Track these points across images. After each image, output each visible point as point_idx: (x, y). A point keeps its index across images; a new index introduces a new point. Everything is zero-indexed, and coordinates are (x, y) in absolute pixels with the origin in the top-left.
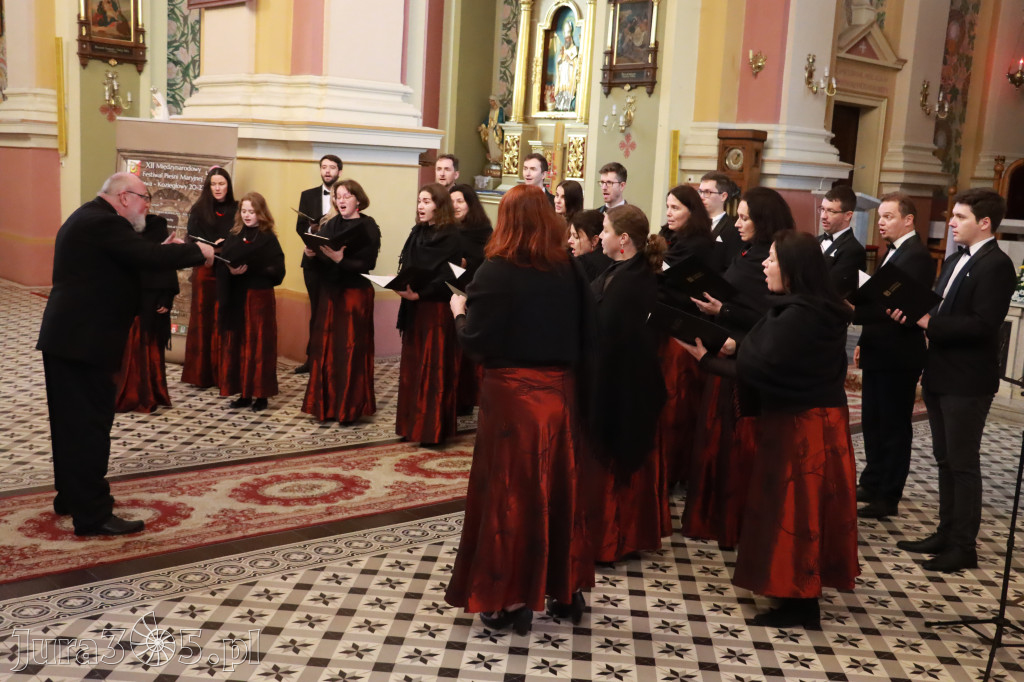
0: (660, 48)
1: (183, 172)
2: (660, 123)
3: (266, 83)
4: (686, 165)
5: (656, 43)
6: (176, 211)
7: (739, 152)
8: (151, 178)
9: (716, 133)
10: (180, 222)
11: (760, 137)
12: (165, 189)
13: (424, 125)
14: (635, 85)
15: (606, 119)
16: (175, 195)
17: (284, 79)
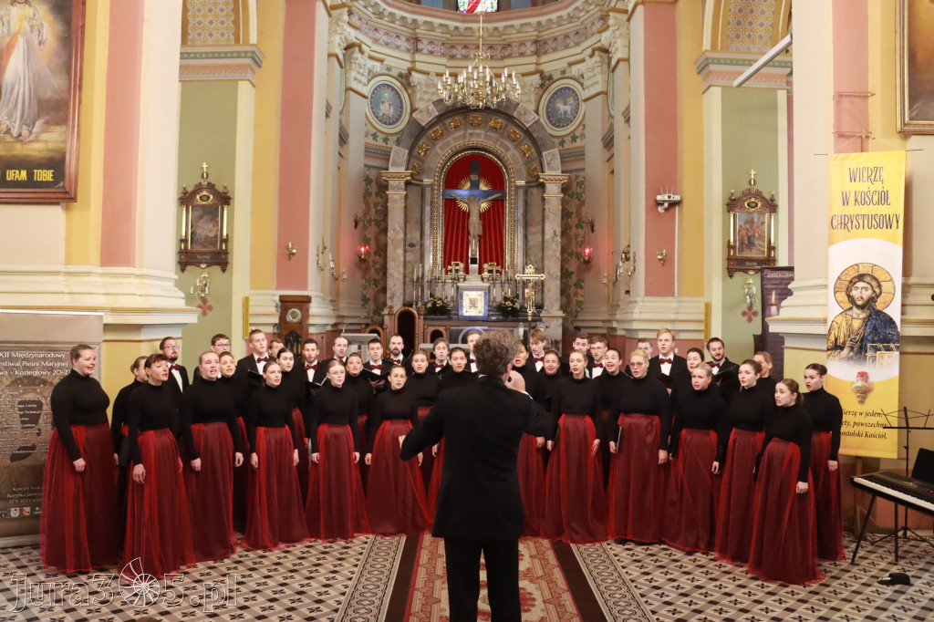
0: (230, 239)
1: (45, 359)
2: (234, 291)
3: (88, 274)
4: (251, 320)
5: (227, 235)
6: (40, 396)
7: (298, 311)
8: (6, 368)
9: (277, 299)
10: (45, 407)
11: (307, 300)
12: (25, 377)
13: (186, 304)
14: (209, 265)
15: (192, 289)
16: (37, 381)
17: (100, 270)
